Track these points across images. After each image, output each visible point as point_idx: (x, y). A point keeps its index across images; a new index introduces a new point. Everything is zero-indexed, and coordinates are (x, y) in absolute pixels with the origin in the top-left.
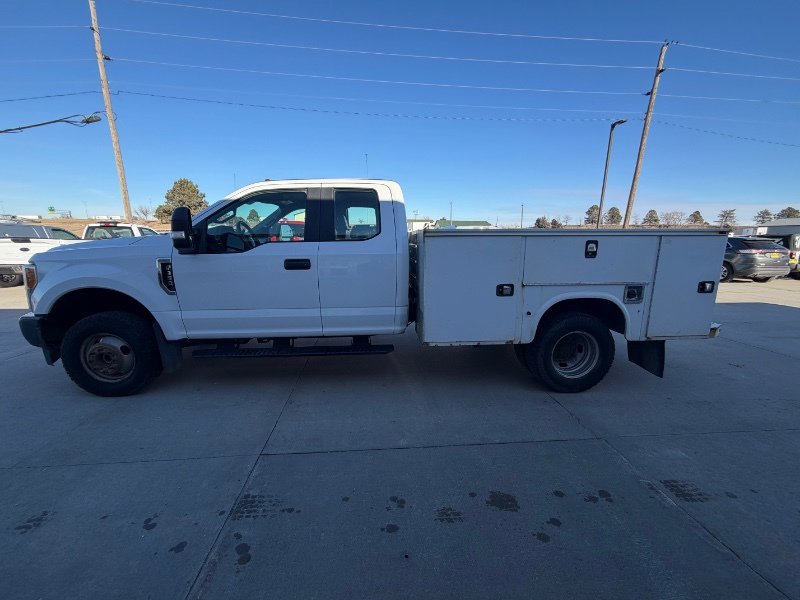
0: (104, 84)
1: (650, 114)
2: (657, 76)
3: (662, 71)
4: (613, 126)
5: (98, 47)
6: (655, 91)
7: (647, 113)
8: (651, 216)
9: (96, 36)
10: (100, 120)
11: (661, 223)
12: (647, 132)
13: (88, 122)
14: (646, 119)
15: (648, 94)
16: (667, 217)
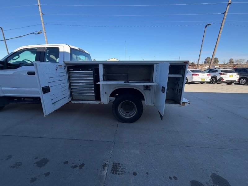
0: (42, 22)
1: (224, 21)
2: (228, 6)
3: (230, 3)
4: (206, 26)
5: (40, 10)
6: (227, 12)
7: (223, 21)
8: (231, 61)
9: (39, 7)
10: (42, 33)
11: (234, 63)
12: (222, 28)
13: (39, 33)
14: (222, 23)
15: (224, 13)
16: (237, 61)
